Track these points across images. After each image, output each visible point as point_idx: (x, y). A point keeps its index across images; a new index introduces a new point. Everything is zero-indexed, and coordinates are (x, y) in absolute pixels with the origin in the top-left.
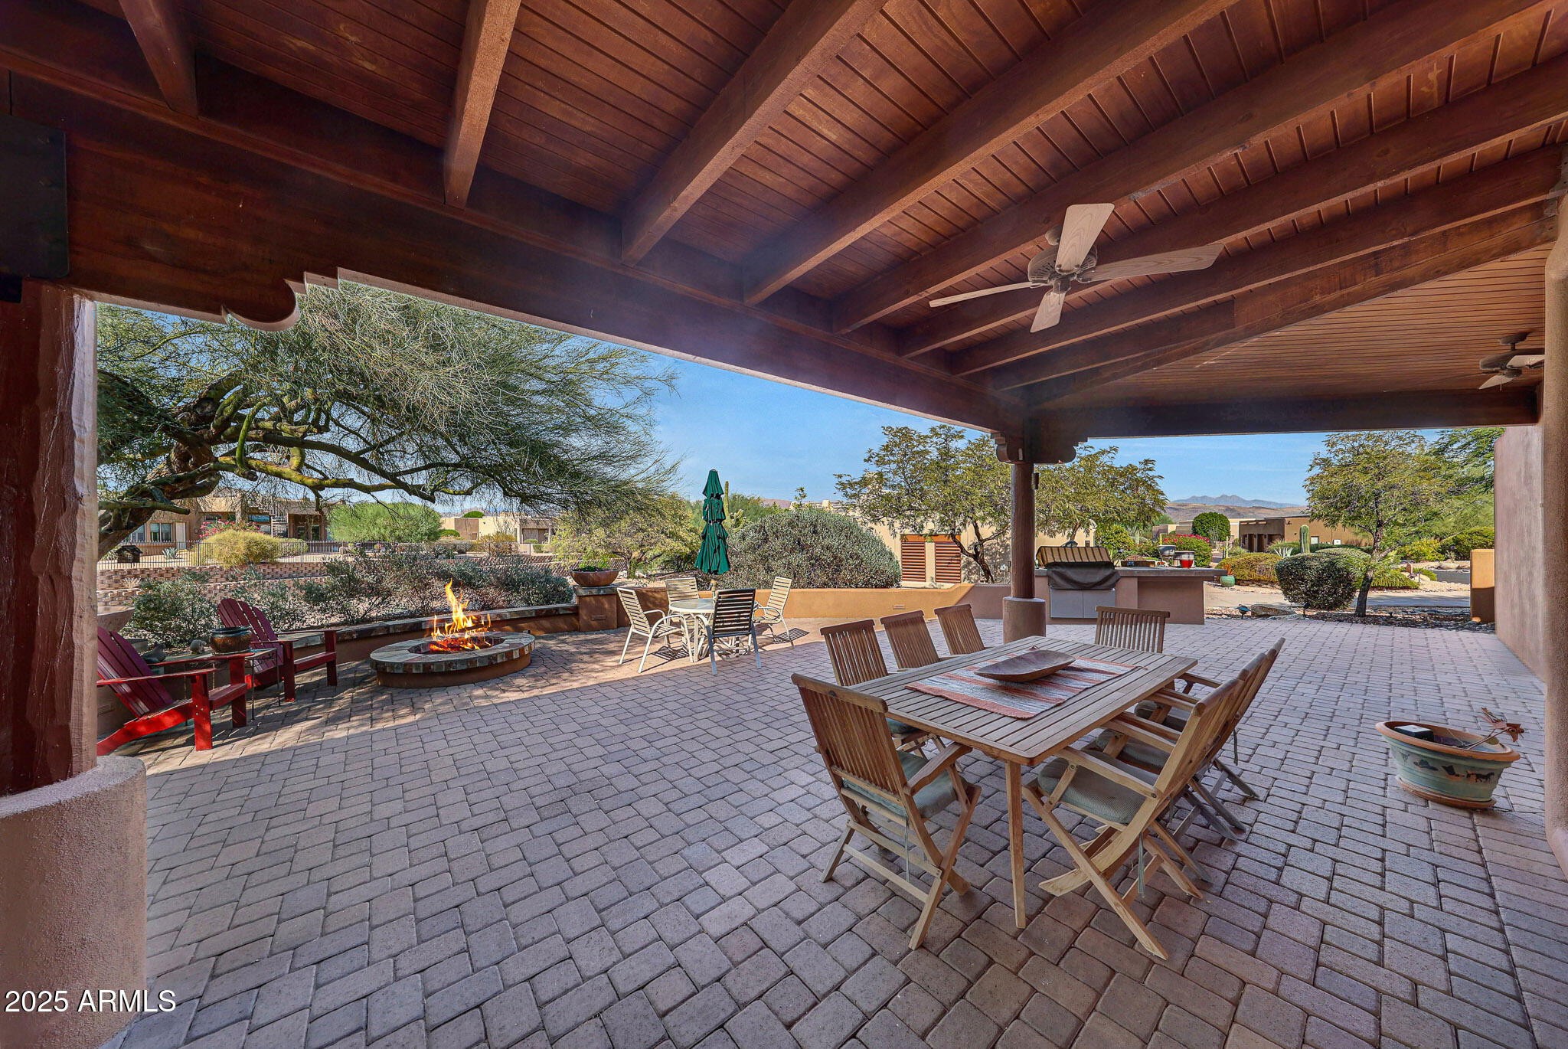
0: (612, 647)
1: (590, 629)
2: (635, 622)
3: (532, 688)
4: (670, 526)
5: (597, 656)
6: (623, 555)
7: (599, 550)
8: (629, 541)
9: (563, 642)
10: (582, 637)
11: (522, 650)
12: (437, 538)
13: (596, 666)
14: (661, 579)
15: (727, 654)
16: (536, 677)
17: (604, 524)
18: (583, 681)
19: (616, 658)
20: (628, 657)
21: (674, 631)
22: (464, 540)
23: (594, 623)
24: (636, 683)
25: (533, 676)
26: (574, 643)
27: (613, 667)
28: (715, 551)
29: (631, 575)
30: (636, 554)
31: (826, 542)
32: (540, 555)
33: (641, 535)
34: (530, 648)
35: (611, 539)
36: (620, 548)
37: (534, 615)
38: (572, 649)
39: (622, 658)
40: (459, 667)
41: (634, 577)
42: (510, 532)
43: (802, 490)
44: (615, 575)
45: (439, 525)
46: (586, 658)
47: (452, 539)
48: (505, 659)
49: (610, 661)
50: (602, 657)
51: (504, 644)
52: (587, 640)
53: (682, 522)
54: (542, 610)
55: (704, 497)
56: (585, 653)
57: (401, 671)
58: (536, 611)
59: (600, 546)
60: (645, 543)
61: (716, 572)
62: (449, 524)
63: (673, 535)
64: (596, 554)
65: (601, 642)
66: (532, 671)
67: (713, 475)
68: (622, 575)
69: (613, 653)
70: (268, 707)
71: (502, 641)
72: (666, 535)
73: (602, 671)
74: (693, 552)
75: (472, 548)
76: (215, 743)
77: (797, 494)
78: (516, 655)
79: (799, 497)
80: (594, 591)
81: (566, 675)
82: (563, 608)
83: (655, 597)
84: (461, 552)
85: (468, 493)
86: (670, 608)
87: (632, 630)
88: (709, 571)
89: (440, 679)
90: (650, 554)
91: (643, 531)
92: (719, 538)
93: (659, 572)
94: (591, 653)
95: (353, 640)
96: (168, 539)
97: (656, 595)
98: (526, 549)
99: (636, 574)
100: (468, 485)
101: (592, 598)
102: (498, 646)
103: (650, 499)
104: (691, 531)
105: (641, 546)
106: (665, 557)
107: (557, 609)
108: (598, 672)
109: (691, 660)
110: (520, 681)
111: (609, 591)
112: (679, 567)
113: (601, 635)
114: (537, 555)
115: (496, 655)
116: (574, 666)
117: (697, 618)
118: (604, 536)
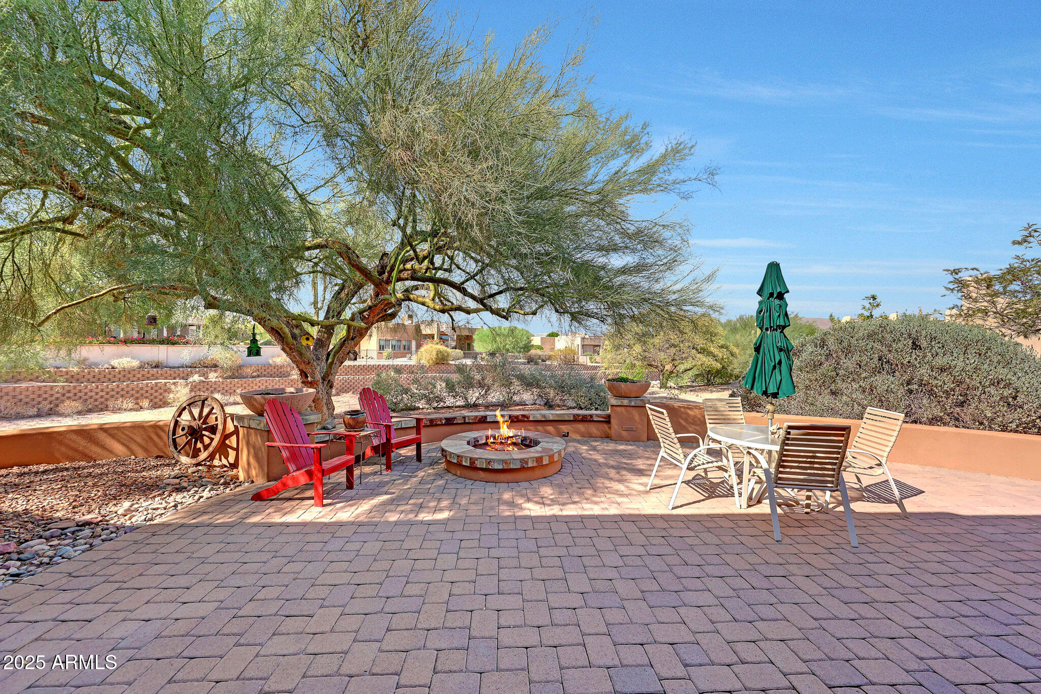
0: (640, 464)
1: (619, 439)
2: (666, 445)
3: (554, 502)
4: (700, 341)
5: (624, 473)
6: (657, 367)
7: (636, 362)
8: (662, 355)
9: (594, 449)
10: (611, 446)
11: (551, 457)
12: (529, 350)
13: (621, 487)
14: (691, 391)
15: (789, 506)
16: (561, 488)
17: (642, 338)
18: (606, 506)
19: (644, 480)
20: (658, 482)
21: (715, 464)
22: (546, 352)
23: (624, 434)
24: (665, 525)
25: (559, 486)
26: (605, 453)
27: (640, 493)
28: (774, 368)
29: (663, 386)
30: (668, 367)
31: (940, 361)
32: (594, 364)
33: (673, 350)
34: (560, 455)
35: (647, 354)
36: (654, 361)
37: (572, 419)
38: (600, 458)
39: (650, 481)
40: (497, 466)
41: (666, 388)
42: (574, 347)
43: (874, 298)
44: (648, 386)
45: (530, 342)
46: (612, 473)
47: (539, 352)
48: (535, 464)
49: (637, 483)
50: (629, 476)
51: (538, 448)
52: (617, 451)
53: (713, 339)
54: (578, 415)
55: (759, 298)
56: (613, 467)
57: (455, 461)
58: (574, 416)
59: (637, 359)
60: (676, 357)
61: (775, 395)
62: (536, 341)
63: (703, 351)
64: (633, 366)
65: (631, 455)
66: (558, 479)
67: (774, 269)
68: (655, 385)
69: (640, 472)
70: (375, 473)
71: (537, 443)
72: (697, 350)
73: (627, 496)
74: (723, 367)
75: (550, 358)
76: (325, 502)
77: (866, 304)
78: (545, 461)
79: (868, 306)
80: (626, 402)
81: (590, 492)
82: (597, 416)
83: (687, 414)
84: (543, 361)
85: (534, 313)
86: (709, 433)
87: (662, 453)
88: (765, 393)
89: (482, 474)
90: (682, 368)
91: (674, 346)
92: (780, 350)
93: (689, 384)
94: (618, 468)
95: (442, 425)
96: (409, 349)
97: (689, 411)
98: (583, 360)
99: (668, 385)
100: (534, 306)
101: (623, 409)
102: (532, 449)
103: (685, 311)
104: (722, 347)
105: (673, 360)
106: (695, 372)
107: (591, 416)
108: (622, 495)
109: (736, 505)
110: (547, 491)
111: (639, 403)
112: (709, 381)
113: (630, 447)
114: (591, 365)
115: (528, 459)
116: (600, 482)
117: (749, 453)
118: (640, 350)
